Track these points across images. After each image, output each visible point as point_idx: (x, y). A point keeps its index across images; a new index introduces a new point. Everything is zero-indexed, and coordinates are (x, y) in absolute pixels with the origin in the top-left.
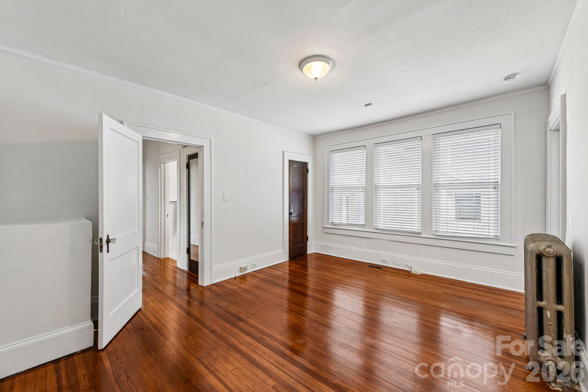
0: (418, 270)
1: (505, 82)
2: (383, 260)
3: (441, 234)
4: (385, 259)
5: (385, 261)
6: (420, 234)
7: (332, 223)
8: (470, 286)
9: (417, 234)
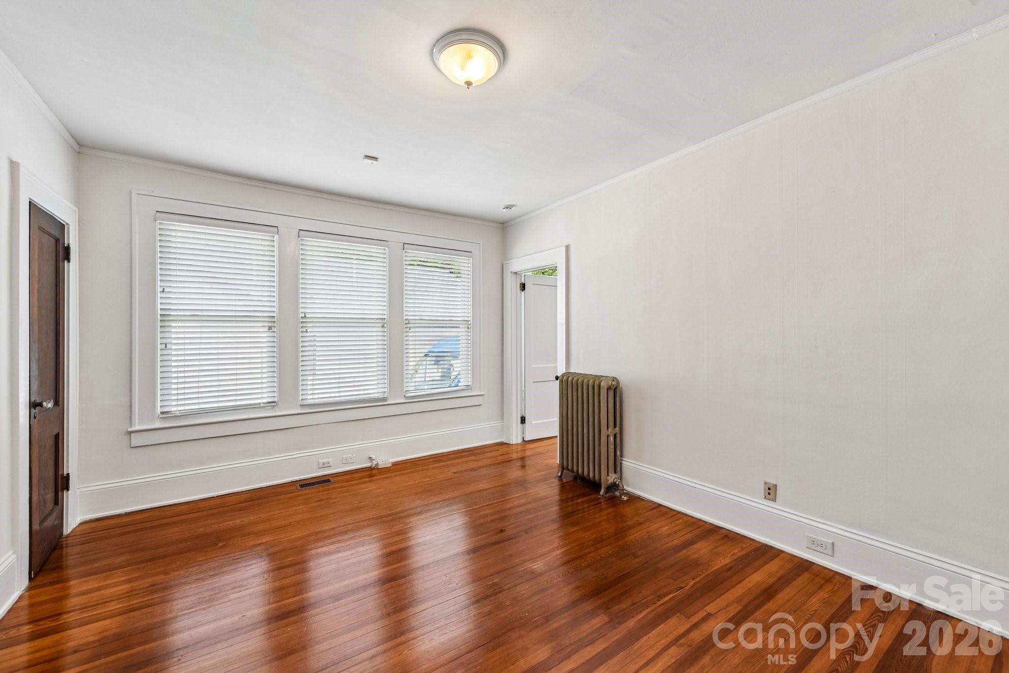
0: (385, 460)
1: (505, 210)
2: (321, 466)
3: (413, 394)
4: (325, 460)
5: (326, 465)
6: (385, 399)
7: (162, 413)
8: (454, 456)
9: (380, 402)
